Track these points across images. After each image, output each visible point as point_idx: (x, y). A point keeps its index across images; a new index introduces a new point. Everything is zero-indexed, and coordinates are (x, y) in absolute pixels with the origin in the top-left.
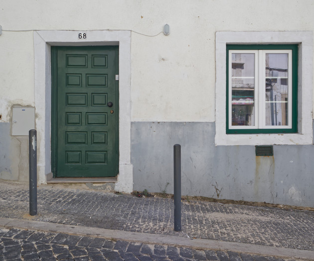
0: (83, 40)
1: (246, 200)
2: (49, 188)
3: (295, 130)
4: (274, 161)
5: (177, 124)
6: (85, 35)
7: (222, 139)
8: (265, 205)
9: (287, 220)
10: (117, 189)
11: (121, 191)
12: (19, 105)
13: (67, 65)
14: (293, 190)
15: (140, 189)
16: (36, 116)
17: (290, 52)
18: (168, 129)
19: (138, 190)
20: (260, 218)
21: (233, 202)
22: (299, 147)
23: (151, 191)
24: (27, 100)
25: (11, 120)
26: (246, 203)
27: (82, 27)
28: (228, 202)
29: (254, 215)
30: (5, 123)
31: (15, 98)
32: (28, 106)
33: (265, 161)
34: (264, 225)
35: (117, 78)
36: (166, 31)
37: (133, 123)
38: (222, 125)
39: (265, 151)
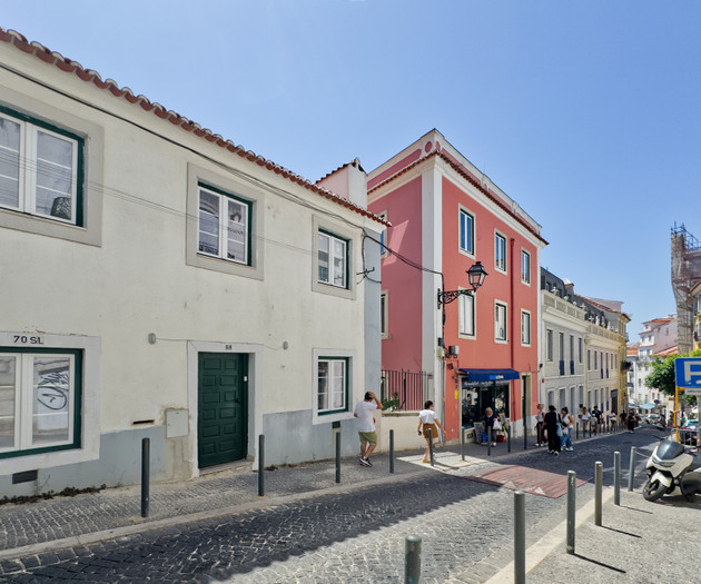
0: (228, 351)
1: (328, 458)
3: (347, 410)
4: (341, 431)
5: (291, 413)
6: (230, 347)
7: (316, 420)
10: (254, 468)
12: (173, 409)
14: (349, 447)
15: (270, 465)
16: (189, 417)
17: (344, 361)
18: (287, 417)
19: (268, 466)
23: (277, 464)
24: (180, 402)
25: (165, 423)
30: (159, 427)
31: (168, 402)
32: (181, 409)
35: (245, 379)
36: (285, 346)
37: (264, 415)
38: (316, 411)
39: (336, 425)
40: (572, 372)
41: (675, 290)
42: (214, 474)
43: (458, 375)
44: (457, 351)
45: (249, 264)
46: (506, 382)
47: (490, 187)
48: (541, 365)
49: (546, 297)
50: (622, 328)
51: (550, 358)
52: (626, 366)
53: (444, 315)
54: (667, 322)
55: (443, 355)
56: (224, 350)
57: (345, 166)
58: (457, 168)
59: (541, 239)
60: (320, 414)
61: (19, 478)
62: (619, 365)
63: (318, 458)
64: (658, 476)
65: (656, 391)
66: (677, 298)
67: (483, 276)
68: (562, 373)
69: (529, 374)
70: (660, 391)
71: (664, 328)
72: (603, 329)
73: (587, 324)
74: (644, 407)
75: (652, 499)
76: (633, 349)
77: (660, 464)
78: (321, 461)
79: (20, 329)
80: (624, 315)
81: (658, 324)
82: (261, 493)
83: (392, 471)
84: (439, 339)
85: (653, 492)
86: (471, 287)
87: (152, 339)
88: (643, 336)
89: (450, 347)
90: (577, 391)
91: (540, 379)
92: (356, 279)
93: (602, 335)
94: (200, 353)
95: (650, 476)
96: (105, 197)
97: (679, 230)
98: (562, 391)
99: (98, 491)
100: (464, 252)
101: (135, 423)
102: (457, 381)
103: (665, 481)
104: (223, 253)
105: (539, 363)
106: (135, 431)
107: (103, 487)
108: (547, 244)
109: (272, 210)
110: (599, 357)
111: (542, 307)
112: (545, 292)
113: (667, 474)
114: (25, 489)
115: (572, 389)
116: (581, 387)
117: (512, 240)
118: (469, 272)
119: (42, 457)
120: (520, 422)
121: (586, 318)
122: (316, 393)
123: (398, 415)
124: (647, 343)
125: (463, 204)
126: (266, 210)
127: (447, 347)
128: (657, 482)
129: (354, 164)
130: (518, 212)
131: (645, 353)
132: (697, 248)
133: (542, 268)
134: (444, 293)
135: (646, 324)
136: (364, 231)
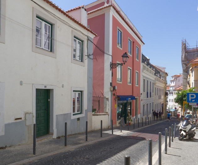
0: (45, 88)
3: (81, 113)
4: (80, 122)
5: (65, 114)
6: (46, 86)
7: (72, 117)
11: (54, 138)
12: (28, 113)
15: (58, 136)
16: (33, 116)
17: (80, 92)
18: (63, 116)
22: (83, 117)
23: (60, 136)
25: (25, 119)
27: (45, 84)
31: (26, 110)
32: (31, 113)
35: (49, 100)
36: (63, 86)
37: (56, 115)
38: (72, 113)
39: (78, 119)
40: (150, 97)
41: (182, 64)
42: (41, 140)
43: (116, 98)
44: (116, 88)
45: (51, 51)
46: (131, 101)
47: (127, 20)
48: (141, 94)
49: (143, 65)
50: (165, 78)
51: (144, 91)
52: (166, 94)
53: (112, 73)
54: (179, 76)
55: (112, 90)
57: (80, 8)
58: (118, 12)
59: (142, 42)
60: (74, 115)
62: (164, 93)
63: (73, 133)
64: (183, 132)
65: (177, 104)
66: (183, 67)
67: (127, 58)
68: (147, 97)
69: (138, 97)
70: (178, 104)
71: (178, 78)
72: (160, 79)
73: (155, 77)
74: (171, 110)
75: (181, 140)
76: (168, 87)
77: (183, 128)
78: (74, 134)
80: (166, 73)
81: (176, 77)
82: (66, 145)
83: (101, 136)
84: (111, 83)
85: (181, 138)
86: (123, 63)
87: (21, 83)
88: (171, 81)
89: (114, 87)
90: (152, 104)
91: (141, 99)
92: (85, 58)
93: (159, 81)
94: (36, 89)
95: (180, 133)
96: (6, 22)
97: (184, 41)
98: (147, 104)
99: (5, 148)
100: (119, 47)
101: (16, 119)
102: (116, 101)
103: (184, 134)
104: (43, 46)
105: (141, 93)
106: (16, 122)
108: (144, 44)
109: (59, 28)
110: (158, 90)
111: (142, 70)
112: (143, 63)
113: (185, 131)
115: (150, 103)
116: (153, 103)
117: (133, 42)
118: (122, 56)
120: (135, 117)
121: (155, 75)
122: (72, 106)
123: (97, 115)
124: (173, 84)
125: (119, 27)
126: (57, 28)
127: (113, 87)
128: (182, 134)
129: (83, 7)
130: (135, 30)
131: (172, 88)
132: (189, 49)
133: (142, 54)
134: (112, 64)
135: (172, 77)
136: (88, 37)
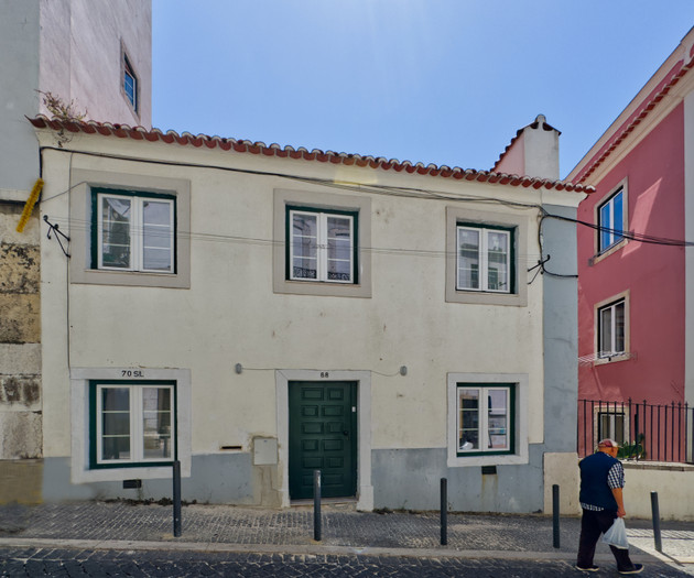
0: (325, 379)
1: (474, 510)
2: (292, 511)
3: (512, 451)
4: (497, 478)
5: (413, 450)
6: (327, 374)
7: (453, 462)
8: (490, 514)
9: (515, 526)
10: (358, 508)
11: (362, 509)
12: (261, 437)
13: (304, 398)
14: (512, 500)
15: (381, 507)
16: (279, 446)
17: (508, 389)
18: (406, 455)
19: (378, 508)
20: (494, 526)
21: (463, 513)
22: (517, 466)
23: (391, 508)
24: (269, 431)
25: (253, 450)
26: (474, 513)
27: (324, 367)
28: (459, 513)
29: (487, 525)
30: (247, 454)
31: (256, 430)
32: (270, 438)
33: (490, 478)
34: (502, 533)
35: (354, 409)
36: (403, 372)
37: (373, 450)
38: (455, 451)
39: (489, 470)
42: (307, 507)
56: (319, 378)
57: (520, 133)
60: (459, 455)
61: (129, 484)
63: (457, 509)
79: (126, 366)
87: (238, 370)
92: (526, 278)
94: (290, 383)
96: (193, 242)
99: (191, 504)
101: (224, 448)
104: (323, 274)
106: (222, 455)
107: (194, 502)
109: (383, 214)
114: (132, 493)
119: (145, 469)
122: (453, 429)
126: (374, 216)
129: (534, 126)
136: (541, 209)
